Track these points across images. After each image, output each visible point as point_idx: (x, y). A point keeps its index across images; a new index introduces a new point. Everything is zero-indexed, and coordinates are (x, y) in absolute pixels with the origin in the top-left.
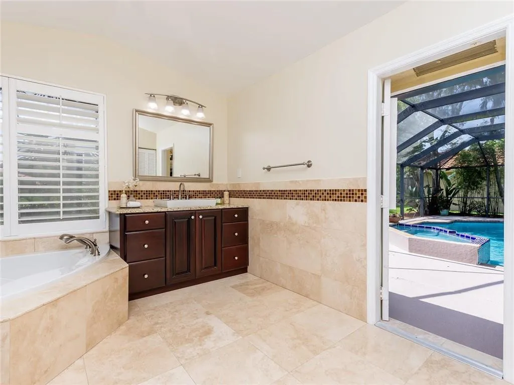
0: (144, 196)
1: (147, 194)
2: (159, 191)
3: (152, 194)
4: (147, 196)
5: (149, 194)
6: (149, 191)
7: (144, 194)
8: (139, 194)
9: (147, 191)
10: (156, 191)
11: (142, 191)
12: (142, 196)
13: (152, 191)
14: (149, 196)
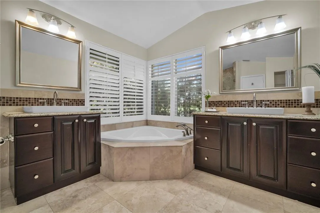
0: (227, 105)
1: (228, 103)
2: (238, 101)
3: (232, 103)
4: (228, 105)
5: (230, 103)
6: (230, 101)
7: (227, 103)
8: (223, 103)
9: (228, 101)
10: (236, 101)
11: (225, 101)
12: (225, 105)
13: (232, 101)
14: (230, 105)
